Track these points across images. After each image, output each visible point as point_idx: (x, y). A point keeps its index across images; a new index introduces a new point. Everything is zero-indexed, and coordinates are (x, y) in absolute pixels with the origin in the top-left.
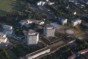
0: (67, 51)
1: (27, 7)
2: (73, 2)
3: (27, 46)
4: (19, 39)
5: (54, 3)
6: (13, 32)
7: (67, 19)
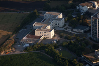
3: (96, 41)
4: (79, 32)
6: (66, 24)
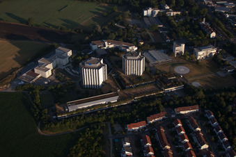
0: (152, 105)
1: (121, 18)
2: (223, 12)
3: (82, 87)
5: (179, 13)
7: (184, 45)
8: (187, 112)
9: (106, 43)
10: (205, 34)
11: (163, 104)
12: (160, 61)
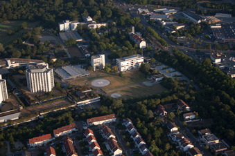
0: (60, 118)
1: (30, 35)
2: (160, 19)
5: (105, 25)
8: (101, 122)
9: (9, 62)
10: (133, 44)
11: (73, 117)
12: (75, 77)
